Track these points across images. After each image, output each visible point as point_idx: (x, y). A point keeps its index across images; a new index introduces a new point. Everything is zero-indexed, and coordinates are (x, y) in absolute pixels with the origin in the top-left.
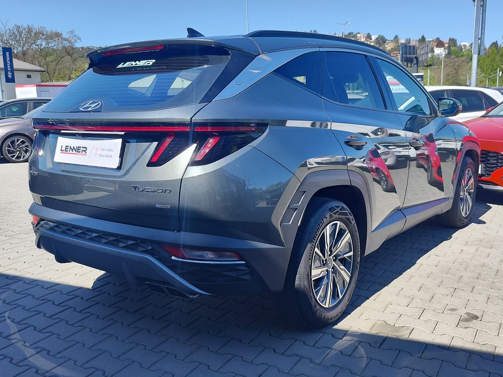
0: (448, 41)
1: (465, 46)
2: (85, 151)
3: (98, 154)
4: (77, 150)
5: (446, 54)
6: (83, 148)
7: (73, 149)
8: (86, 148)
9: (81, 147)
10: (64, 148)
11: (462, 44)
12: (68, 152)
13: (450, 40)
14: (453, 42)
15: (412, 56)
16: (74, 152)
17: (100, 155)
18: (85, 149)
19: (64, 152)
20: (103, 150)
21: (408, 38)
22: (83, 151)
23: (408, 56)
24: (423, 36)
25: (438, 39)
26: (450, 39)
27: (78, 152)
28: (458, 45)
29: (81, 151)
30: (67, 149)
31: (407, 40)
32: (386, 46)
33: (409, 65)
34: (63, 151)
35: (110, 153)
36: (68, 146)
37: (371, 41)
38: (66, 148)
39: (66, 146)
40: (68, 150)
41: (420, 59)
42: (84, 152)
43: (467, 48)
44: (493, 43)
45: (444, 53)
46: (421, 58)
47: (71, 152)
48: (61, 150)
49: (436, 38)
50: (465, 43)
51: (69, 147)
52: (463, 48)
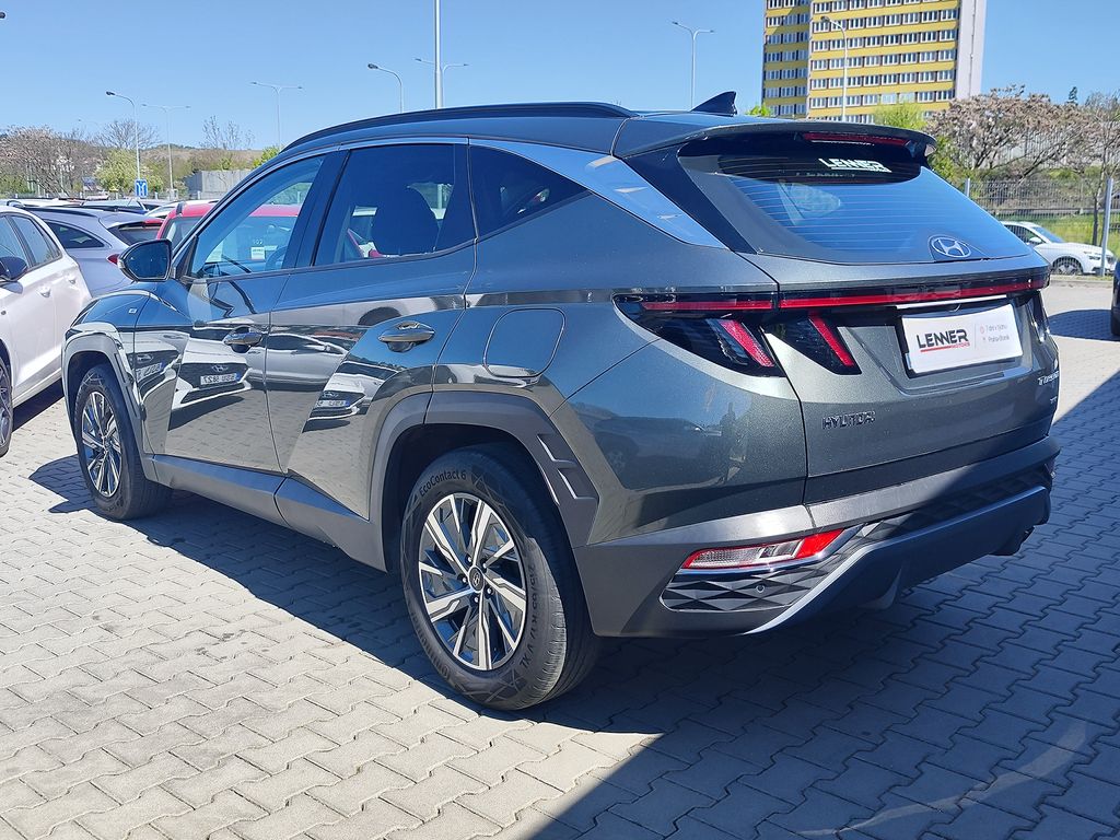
2: (964, 337)
3: (987, 339)
4: (950, 338)
6: (958, 332)
7: (941, 338)
8: (963, 331)
9: (953, 332)
10: (923, 342)
12: (935, 346)
16: (946, 343)
17: (990, 339)
18: (963, 334)
19: (927, 348)
20: (991, 328)
22: (960, 338)
27: (953, 342)
29: (957, 338)
30: (930, 342)
34: (924, 346)
35: (1003, 333)
36: (930, 335)
38: (928, 340)
39: (927, 336)
40: (934, 341)
42: (963, 340)
47: (940, 344)
48: (921, 346)
51: (933, 337)
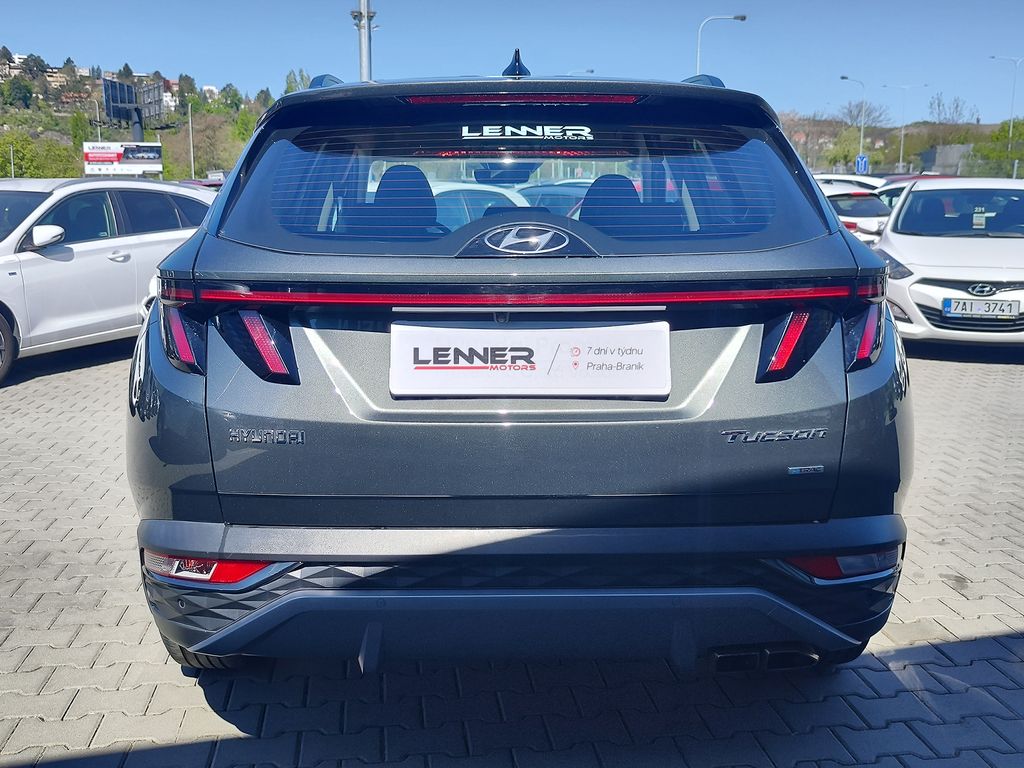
0: (177, 82)
1: (211, 92)
2: (528, 359)
3: (583, 365)
4: (494, 356)
5: (175, 107)
6: (512, 350)
7: (469, 355)
9: (504, 349)
10: (426, 356)
11: (205, 88)
12: (450, 364)
13: (181, 78)
14: (186, 82)
15: (127, 106)
16: (477, 362)
17: (590, 365)
18: (526, 354)
19: (430, 364)
21: (96, 68)
22: (516, 358)
23: (120, 105)
24: (126, 65)
25: (157, 74)
26: (181, 76)
27: (493, 362)
28: (198, 90)
29: (508, 358)
30: (442, 358)
31: (93, 69)
32: (49, 79)
33: (124, 123)
34: (425, 362)
36: (446, 350)
37: (12, 64)
38: (437, 356)
39: (438, 350)
40: (450, 358)
41: (145, 113)
42: (523, 362)
43: (216, 97)
44: (262, 91)
45: (173, 104)
46: (147, 111)
47: (463, 363)
48: (417, 362)
49: (154, 71)
50: (213, 88)
51: (451, 352)
52: (208, 95)
